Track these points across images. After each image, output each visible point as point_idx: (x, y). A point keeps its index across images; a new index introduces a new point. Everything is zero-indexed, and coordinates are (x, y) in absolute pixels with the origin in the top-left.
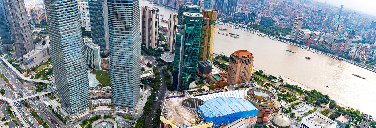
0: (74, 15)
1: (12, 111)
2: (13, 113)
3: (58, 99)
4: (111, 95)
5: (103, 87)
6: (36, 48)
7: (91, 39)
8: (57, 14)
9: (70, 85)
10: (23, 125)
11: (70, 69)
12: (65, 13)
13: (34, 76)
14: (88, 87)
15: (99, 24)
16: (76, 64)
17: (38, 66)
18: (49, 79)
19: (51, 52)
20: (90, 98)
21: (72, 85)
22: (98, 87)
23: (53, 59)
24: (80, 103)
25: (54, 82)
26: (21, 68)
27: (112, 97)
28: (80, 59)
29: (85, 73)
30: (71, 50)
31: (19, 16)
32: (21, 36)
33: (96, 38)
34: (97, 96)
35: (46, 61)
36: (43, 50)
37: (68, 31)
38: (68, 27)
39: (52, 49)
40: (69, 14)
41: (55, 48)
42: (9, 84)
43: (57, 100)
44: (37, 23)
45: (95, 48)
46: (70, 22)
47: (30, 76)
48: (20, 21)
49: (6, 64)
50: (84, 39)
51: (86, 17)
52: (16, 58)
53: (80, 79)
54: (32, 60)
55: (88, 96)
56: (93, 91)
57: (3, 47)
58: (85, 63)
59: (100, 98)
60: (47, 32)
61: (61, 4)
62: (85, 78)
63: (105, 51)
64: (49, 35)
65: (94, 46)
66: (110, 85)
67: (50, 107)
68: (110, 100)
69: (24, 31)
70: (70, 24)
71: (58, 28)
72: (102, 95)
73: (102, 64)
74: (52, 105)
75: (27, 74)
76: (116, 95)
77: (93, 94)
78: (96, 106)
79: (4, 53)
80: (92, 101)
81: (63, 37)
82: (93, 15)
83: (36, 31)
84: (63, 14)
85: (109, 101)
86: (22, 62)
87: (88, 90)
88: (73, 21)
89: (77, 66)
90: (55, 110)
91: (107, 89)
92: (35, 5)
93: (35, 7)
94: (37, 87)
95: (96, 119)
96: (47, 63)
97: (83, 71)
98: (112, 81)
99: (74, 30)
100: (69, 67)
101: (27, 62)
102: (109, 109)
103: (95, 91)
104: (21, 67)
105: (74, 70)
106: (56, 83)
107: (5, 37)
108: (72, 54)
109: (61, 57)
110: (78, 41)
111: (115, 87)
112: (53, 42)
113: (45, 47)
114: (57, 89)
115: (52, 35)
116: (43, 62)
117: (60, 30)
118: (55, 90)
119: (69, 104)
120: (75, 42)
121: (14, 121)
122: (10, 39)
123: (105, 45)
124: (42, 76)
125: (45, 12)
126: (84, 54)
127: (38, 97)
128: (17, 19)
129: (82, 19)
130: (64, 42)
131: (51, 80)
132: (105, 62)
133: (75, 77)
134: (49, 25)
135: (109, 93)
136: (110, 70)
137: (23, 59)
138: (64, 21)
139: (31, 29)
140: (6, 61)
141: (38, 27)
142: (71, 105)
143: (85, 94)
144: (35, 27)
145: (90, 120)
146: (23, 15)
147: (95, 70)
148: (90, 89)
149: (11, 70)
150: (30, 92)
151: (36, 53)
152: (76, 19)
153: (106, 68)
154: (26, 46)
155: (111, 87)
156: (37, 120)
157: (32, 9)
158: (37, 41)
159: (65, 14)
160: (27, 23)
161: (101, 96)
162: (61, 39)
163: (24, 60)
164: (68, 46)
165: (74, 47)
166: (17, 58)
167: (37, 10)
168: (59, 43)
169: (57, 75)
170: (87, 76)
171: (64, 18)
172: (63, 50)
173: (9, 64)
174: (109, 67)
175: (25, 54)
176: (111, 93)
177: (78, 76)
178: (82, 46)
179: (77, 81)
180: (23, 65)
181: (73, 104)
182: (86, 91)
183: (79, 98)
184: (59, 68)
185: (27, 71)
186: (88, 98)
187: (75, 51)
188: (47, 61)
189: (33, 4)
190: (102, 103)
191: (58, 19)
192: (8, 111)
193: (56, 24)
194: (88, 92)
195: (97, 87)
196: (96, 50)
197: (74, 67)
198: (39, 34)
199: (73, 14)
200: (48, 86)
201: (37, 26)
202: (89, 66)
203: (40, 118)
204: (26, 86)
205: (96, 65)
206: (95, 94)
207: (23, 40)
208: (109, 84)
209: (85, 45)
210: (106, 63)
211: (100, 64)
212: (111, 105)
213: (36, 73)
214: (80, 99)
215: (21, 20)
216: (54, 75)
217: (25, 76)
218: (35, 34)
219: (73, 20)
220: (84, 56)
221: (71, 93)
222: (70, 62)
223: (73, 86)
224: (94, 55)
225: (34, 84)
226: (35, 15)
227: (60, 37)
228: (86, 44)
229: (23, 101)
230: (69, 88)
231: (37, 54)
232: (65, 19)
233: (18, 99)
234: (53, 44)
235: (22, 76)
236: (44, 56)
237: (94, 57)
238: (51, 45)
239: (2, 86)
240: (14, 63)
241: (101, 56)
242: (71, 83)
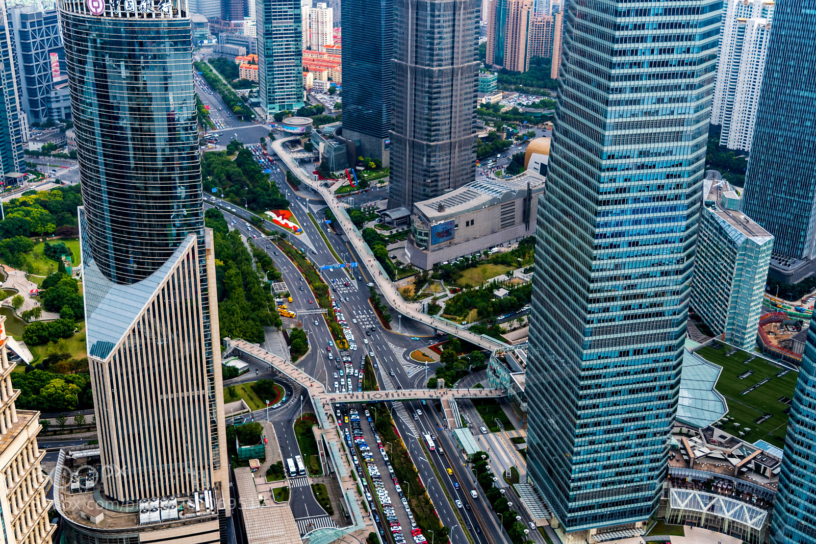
0: (695, 55)
1: (318, 438)
2: (321, 451)
3: (523, 433)
4: (773, 489)
5: (742, 437)
6: (479, 180)
7: (741, 190)
8: (615, 40)
9: (589, 387)
10: (349, 517)
11: (607, 310)
12: (655, 39)
13: (442, 303)
14: (668, 415)
15: (802, 121)
16: (642, 296)
17: (468, 264)
18: (504, 332)
19: (542, 215)
20: (666, 475)
21: (598, 386)
22: (718, 432)
23: (542, 247)
24: (613, 483)
25: (523, 355)
26: (394, 257)
27: (775, 501)
28: (664, 274)
29: (669, 348)
30: (637, 222)
32: (430, 109)
33: (763, 189)
34: (703, 474)
35: (505, 249)
36: (508, 196)
37: (643, 131)
38: (648, 113)
39: (549, 199)
40: (671, 51)
41: (563, 200)
42: (332, 319)
43: (516, 441)
44: (508, 63)
45: (747, 241)
46: (666, 88)
47: (427, 301)
48: (441, 38)
49: (335, 224)
50: (707, 183)
51: (741, 77)
52: (381, 205)
53: (643, 372)
54: (446, 233)
55: (658, 460)
56: (689, 444)
57: (341, 142)
58: (682, 301)
59: (717, 488)
60: (544, 118)
62: (665, 369)
63: (796, 266)
64: (554, 135)
65: (745, 228)
66: (783, 440)
67: (479, 461)
68: (765, 513)
69: (445, 92)
70: (660, 101)
71: (604, 106)
72: (729, 478)
73: (763, 323)
74: (487, 457)
75: (412, 288)
76: (799, 500)
77: (686, 457)
78: (683, 523)
79: (337, 174)
80: (673, 490)
81: (611, 157)
82: (785, 70)
83: (498, 103)
84: (640, 46)
85: (754, 520)
86: (405, 228)
87: (666, 433)
88: (677, 87)
89: (640, 306)
90: (499, 482)
91: (762, 453)
94: (443, 358)
96: (509, 259)
97: (664, 337)
98: (798, 422)
99: (674, 129)
100: (607, 299)
101: (426, 235)
103: (699, 449)
104: (398, 254)
105: (626, 318)
106: (529, 358)
107: (360, 101)
108: (635, 244)
109: (580, 247)
110: (678, 186)
112: (565, 167)
113: (519, 183)
114: (529, 386)
115: (566, 133)
116: (495, 250)
117: (608, 121)
118: (515, 387)
119: (565, 472)
120: (660, 187)
121: (319, 489)
122: (380, 113)
123: (805, 237)
124: (473, 313)
125: (560, 18)
126: (689, 257)
127: (437, 404)
128: (429, 29)
129: (720, 85)
130: (612, 180)
131: (507, 342)
132: (781, 317)
133: (623, 353)
134: (565, 87)
135: (763, 475)
136: (798, 364)
137: (413, 217)
138: (638, 77)
139: (479, 89)
140: (338, 209)
141: (511, 83)
142: (573, 481)
143: (646, 445)
144: (494, 84)
146: (461, 15)
147: (722, 346)
148: (676, 430)
149: (351, 254)
150: (411, 371)
151: (473, 203)
152: (696, 80)
153: (778, 351)
154: (440, 162)
155: (785, 454)
156: (412, 510)
158: (489, 150)
159: (653, 45)
160: (470, 56)
161: (723, 480)
162: (604, 162)
163: (417, 224)
164: (624, 201)
165: (651, 215)
166: (388, 208)
168: (589, 178)
169: (541, 323)
170: (680, 363)
171: (639, 65)
172: (597, 214)
173: (347, 225)
174: (799, 348)
175: (427, 197)
176: (776, 480)
177: (637, 352)
178: (688, 216)
179: (626, 373)
180: (405, 243)
181: (580, 480)
182: (655, 435)
183: (614, 457)
184: (559, 294)
185: (416, 275)
186: (657, 472)
187: (652, 232)
188: (513, 253)
190: (720, 515)
191: (612, 65)
192: (302, 434)
193: (599, 86)
194: (664, 442)
195: (712, 430)
196: (751, 248)
197: (629, 307)
198: (503, 119)
199: (688, 51)
200: (493, 362)
201: (508, 80)
202: (695, 318)
203: (427, 502)
204: (399, 340)
205: (733, 324)
206: (695, 463)
207: (431, 131)
208: (777, 435)
209: (704, 213)
210: (784, 325)
211: (753, 320)
212: (761, 538)
213: (453, 291)
214: (618, 466)
215: (447, 36)
216: (526, 320)
217: (406, 296)
218: (489, 114)
219: (680, 81)
220: (686, 263)
221: (585, 426)
222: (615, 278)
223: (603, 395)
224: (735, 272)
225: (433, 338)
226: (510, 26)
227: (602, 151)
228: (710, 209)
229: (370, 404)
230: (581, 398)
231: (477, 209)
232: (646, 70)
233: (353, 390)
234: (561, 176)
235: (389, 291)
236: (504, 226)
237: (733, 283)
238: (551, 179)
239: (301, 317)
240: (370, 225)
241: (769, 282)
242: (598, 377)
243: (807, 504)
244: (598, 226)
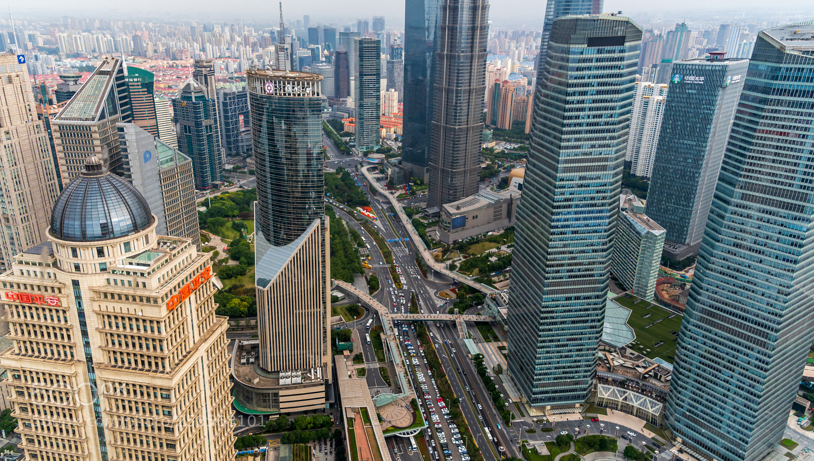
0: (616, 119)
1: (383, 340)
2: (385, 348)
3: (505, 344)
4: (667, 390)
5: (645, 355)
6: (481, 192)
7: (645, 201)
8: (565, 110)
9: (547, 318)
10: (400, 388)
11: (558, 272)
12: (590, 109)
13: (458, 264)
14: (597, 338)
15: (686, 159)
16: (580, 264)
17: (474, 241)
18: (495, 283)
19: (519, 214)
20: (595, 375)
21: (553, 318)
22: (629, 351)
23: (518, 232)
24: (561, 378)
25: (506, 297)
26: (431, 236)
27: (668, 398)
28: (594, 251)
29: (597, 297)
30: (577, 219)
31: (464, 97)
32: (453, 151)
33: (659, 201)
34: (620, 377)
35: (496, 233)
36: (498, 202)
37: (582, 165)
38: (586, 154)
39: (523, 205)
40: (600, 116)
41: (532, 205)
42: (393, 270)
43: (501, 348)
44: (499, 124)
45: (648, 232)
46: (597, 139)
47: (449, 262)
48: (461, 109)
49: (396, 216)
50: (623, 197)
51: (645, 132)
52: (423, 205)
53: (580, 310)
54: (461, 223)
56: (610, 357)
57: (401, 169)
58: (605, 268)
59: (629, 386)
60: (521, 157)
61: (586, 81)
62: (594, 309)
63: (681, 249)
64: (527, 166)
65: (647, 224)
66: (673, 359)
67: (478, 359)
68: (661, 405)
69: (463, 140)
70: (593, 146)
71: (558, 150)
72: (637, 380)
73: (658, 285)
74: (483, 357)
75: (440, 254)
76: (684, 398)
77: (608, 365)
78: (606, 406)
79: (398, 187)
80: (599, 386)
81: (561, 180)
82: (674, 128)
83: (492, 147)
84: (581, 113)
85: (654, 409)
86: (437, 219)
87: (595, 349)
88: (604, 138)
89: (579, 270)
90: (490, 372)
91: (658, 366)
92: (509, 72)
93: (507, 78)
94: (458, 297)
95: (597, 446)
96: (498, 239)
97: (594, 290)
98: (683, 348)
99: (601, 164)
100: (558, 265)
101: (449, 223)
102: (649, 434)
103: (617, 361)
104: (432, 234)
105: (570, 277)
106: (509, 299)
107: (413, 145)
108: (577, 232)
109: (542, 233)
110: (604, 198)
111: (690, 371)
112: (533, 186)
113: (505, 194)
114: (509, 316)
115: (534, 165)
116: (490, 233)
117: (560, 158)
118: (501, 316)
119: (531, 369)
120: (592, 199)
121: (383, 370)
122: (423, 153)
123: (687, 231)
124: (476, 270)
125: (531, 98)
126: (610, 241)
127: (454, 324)
128: (454, 104)
129: (631, 137)
130: (563, 194)
131: (496, 288)
132: (671, 281)
133: (567, 299)
134: (534, 138)
135: (660, 380)
136: (682, 311)
137: (441, 213)
138: (579, 132)
139: (482, 140)
140: (398, 206)
141: (501, 136)
142: (536, 375)
143: (582, 356)
144: (491, 136)
145: (578, 441)
146: (474, 96)
147: (631, 297)
148: (602, 348)
149: (406, 234)
150: (439, 303)
151: (477, 205)
152: (616, 134)
153: (669, 302)
154: (458, 181)
155: (674, 367)
156: (437, 386)
157: (499, 84)
158: (487, 175)
159: (589, 113)
160: (477, 120)
161: (632, 381)
162: (557, 183)
163: (444, 217)
164: (569, 207)
165: (587, 215)
166: (427, 207)
167: (512, 88)
168: (548, 193)
169: (517, 278)
170: (604, 306)
171: (580, 125)
172: (553, 214)
173: (404, 217)
174: (683, 300)
175: (450, 201)
176: (669, 384)
177: (577, 298)
178: (610, 217)
179: (570, 311)
180: (437, 228)
181: (540, 374)
182: (588, 350)
183: (562, 362)
184: (528, 261)
185: (443, 247)
186: (589, 373)
187: (587, 225)
188: (501, 235)
189: (505, 69)
190: (631, 404)
191: (563, 125)
192: (375, 338)
193: (555, 137)
194: (594, 355)
195: (625, 349)
196: (650, 237)
197: (572, 271)
198: (496, 157)
199: (611, 116)
200: (487, 300)
201: (499, 134)
202: (614, 279)
203: (447, 382)
204: (432, 285)
205: (639, 284)
206: (614, 369)
207: (453, 163)
208: (669, 355)
209: (620, 215)
210: (673, 286)
211: (652, 282)
212: (659, 421)
213: (464, 257)
214: (564, 368)
215: (465, 108)
216: (508, 276)
217: (437, 259)
218: (488, 154)
219: (606, 134)
220: (608, 245)
221: (544, 341)
222: (564, 253)
223: (555, 323)
224: (640, 251)
225: (452, 285)
226: (501, 103)
227: (556, 177)
228: (624, 213)
229: (414, 322)
230: (541, 324)
231: (479, 209)
232: (585, 128)
233: (405, 313)
234: (531, 191)
235: (427, 256)
236: (495, 220)
237: (639, 258)
238: (524, 193)
239: (375, 269)
240: (417, 217)
241: (663, 258)
242: (552, 312)
243: (690, 401)
244: (553, 221)
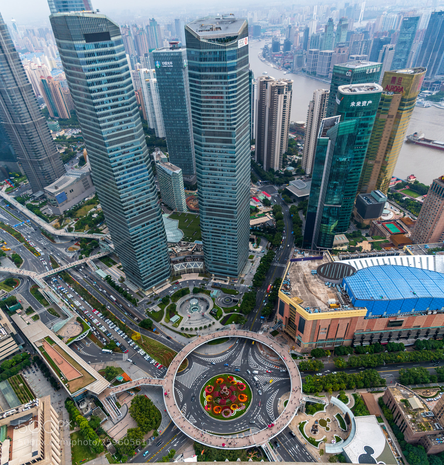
0: (128, 100)
1: (42, 293)
2: (45, 297)
3: (120, 264)
4: (203, 255)
5: (190, 241)
6: (68, 172)
7: (168, 154)
8: (92, 98)
9: (136, 241)
10: (66, 315)
11: (132, 212)
12: (109, 95)
13: (73, 226)
14: (165, 242)
16: (142, 203)
17: (78, 208)
18: (101, 230)
20: (171, 262)
21: (139, 240)
22: (183, 242)
24: (155, 270)
25: (110, 237)
26: (45, 213)
27: (204, 258)
28: (147, 193)
29: (158, 219)
30: (131, 176)
34: (182, 257)
35: (90, 198)
36: (82, 176)
37: (119, 138)
38: (119, 130)
40: (117, 100)
42: (28, 245)
43: (119, 268)
47: (66, 227)
49: (12, 206)
50: (155, 154)
52: (30, 192)
53: (152, 230)
54: (63, 197)
55: (166, 258)
56: (175, 249)
58: (156, 202)
59: (187, 260)
62: (159, 227)
66: (201, 238)
67: (108, 279)
68: (202, 263)
70: (121, 123)
71: (100, 130)
72: (190, 255)
73: (187, 201)
74: (111, 276)
75: (58, 223)
77: (175, 254)
78: (180, 274)
79: (3, 183)
80: (174, 266)
81: (111, 151)
84: (104, 99)
85: (200, 266)
86: (45, 200)
87: (166, 248)
88: (126, 116)
89: (143, 207)
90: (117, 283)
91: (197, 244)
94: (82, 247)
95: (181, 295)
96: (93, 202)
97: (155, 216)
98: (204, 231)
99: (130, 135)
100: (131, 208)
101: (55, 200)
102: (201, 278)
103: (178, 249)
104: (46, 211)
105: (140, 213)
108: (133, 184)
109: (114, 191)
110: (141, 158)
111: (209, 241)
113: (85, 169)
114: (116, 247)
116: (86, 199)
117: (104, 136)
118: (112, 249)
119: (138, 272)
121: (51, 310)
122: (9, 150)
123: (193, 166)
124: (87, 226)
126: (153, 184)
127: (86, 265)
130: (115, 161)
131: (104, 233)
132: (193, 197)
133: (143, 226)
135: (199, 251)
136: (199, 212)
137: (46, 194)
138: (108, 114)
140: (10, 198)
142: (142, 274)
143: (161, 254)
144: (58, 126)
145: (172, 297)
147: (177, 213)
148: (170, 246)
149: (26, 217)
150: (71, 256)
151: (69, 182)
153: (195, 209)
155: (203, 243)
156: (90, 304)
157: (45, 81)
159: (109, 98)
160: (39, 115)
161: (188, 257)
162: (109, 154)
163: (49, 197)
165: (135, 172)
166: (34, 193)
170: (163, 223)
171: (107, 108)
172: (114, 176)
175: (48, 184)
176: (203, 251)
177: (148, 224)
178: (148, 169)
179: (146, 232)
180: (47, 206)
181: (144, 273)
182: (163, 250)
183: (152, 262)
184: (113, 211)
185: (58, 218)
186: (167, 262)
187: (137, 178)
188: (94, 199)
190: (190, 268)
191: (96, 110)
192: (35, 293)
194: (167, 251)
195: (181, 242)
196: (175, 175)
197: (139, 209)
199: (124, 99)
200: (101, 243)
202: (166, 205)
203: (95, 299)
204: (61, 245)
205: (178, 204)
206: (178, 254)
208: (199, 237)
211: (184, 201)
212: (204, 271)
213: (76, 220)
214: (154, 264)
216: (107, 224)
217: (57, 228)
219: (125, 113)
220: (153, 187)
221: (139, 254)
222: (130, 199)
223: (141, 242)
224: (173, 185)
225: (75, 241)
226: (54, 97)
227: (106, 150)
228: (158, 164)
229: (59, 273)
230: (134, 246)
231: (72, 184)
232: (110, 110)
233: (49, 270)
235: (49, 228)
236: (86, 189)
237: (173, 189)
239: (14, 249)
240: (28, 202)
241: (185, 186)
242: (137, 236)
244: (117, 181)
